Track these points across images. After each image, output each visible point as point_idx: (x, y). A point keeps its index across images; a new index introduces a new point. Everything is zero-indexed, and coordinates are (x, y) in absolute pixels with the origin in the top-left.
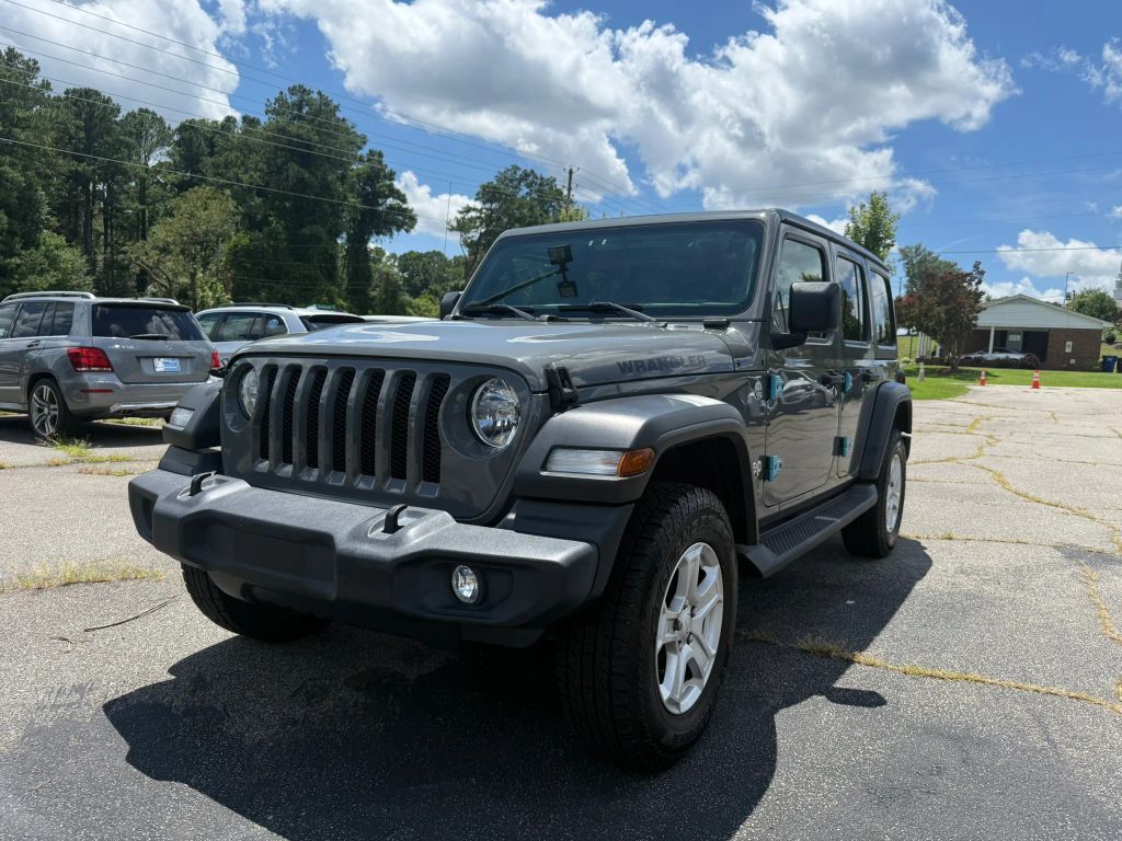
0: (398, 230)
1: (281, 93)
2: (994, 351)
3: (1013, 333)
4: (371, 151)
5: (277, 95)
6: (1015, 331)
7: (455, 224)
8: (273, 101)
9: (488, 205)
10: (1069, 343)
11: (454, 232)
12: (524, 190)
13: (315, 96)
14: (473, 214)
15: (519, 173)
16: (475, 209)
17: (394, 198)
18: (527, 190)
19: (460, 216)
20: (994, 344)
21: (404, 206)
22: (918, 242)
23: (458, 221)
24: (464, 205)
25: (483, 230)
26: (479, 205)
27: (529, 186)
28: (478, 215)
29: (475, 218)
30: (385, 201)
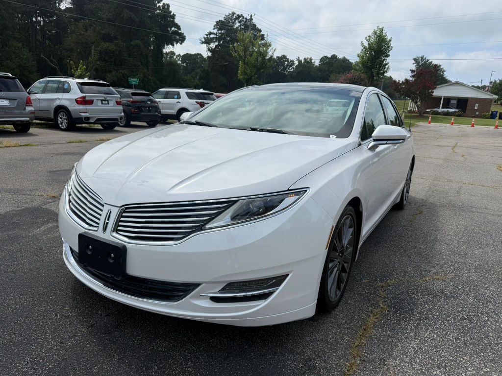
0: (177, 43)
2: (443, 108)
3: (453, 99)
4: (164, 4)
7: (203, 40)
9: (220, 31)
10: (477, 105)
11: (204, 44)
12: (237, 25)
14: (212, 36)
15: (235, 16)
16: (213, 34)
17: (175, 28)
18: (239, 24)
19: (206, 36)
20: (443, 105)
21: (179, 31)
23: (205, 39)
24: (208, 31)
25: (217, 44)
26: (215, 31)
27: (240, 22)
28: (215, 36)
29: (213, 38)
30: (171, 29)
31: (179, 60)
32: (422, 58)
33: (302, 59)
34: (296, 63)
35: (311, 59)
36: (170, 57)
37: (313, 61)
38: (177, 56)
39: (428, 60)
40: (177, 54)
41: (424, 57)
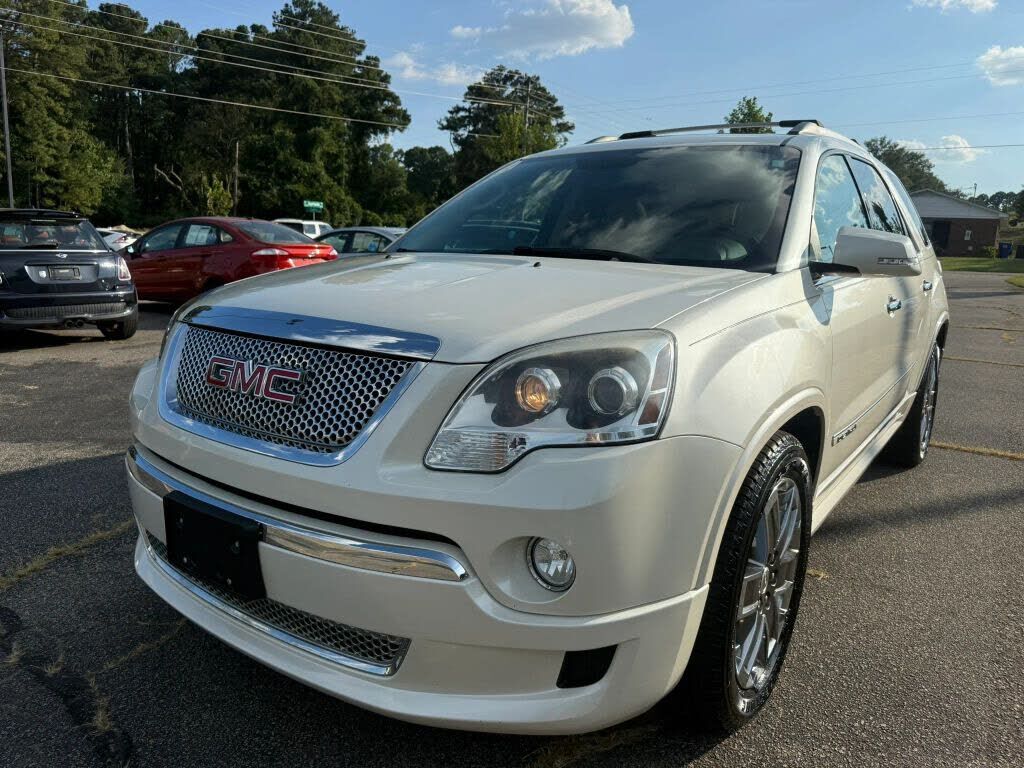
0: (393, 131)
1: (287, 5)
4: (368, 58)
5: (283, 8)
7: (445, 123)
8: (279, 13)
9: (476, 105)
10: (969, 232)
11: (445, 131)
12: (510, 89)
13: (316, 7)
14: (462, 114)
15: (505, 73)
16: (463, 109)
17: (389, 101)
18: (513, 89)
19: (449, 115)
21: (399, 107)
22: (883, 136)
23: (448, 121)
24: (455, 105)
25: (471, 128)
26: (467, 105)
27: (514, 85)
28: (467, 114)
29: (464, 118)
30: (382, 104)
31: (399, 161)
32: (882, 141)
36: (384, 156)
38: (396, 154)
39: (895, 146)
40: (395, 150)
41: (887, 140)
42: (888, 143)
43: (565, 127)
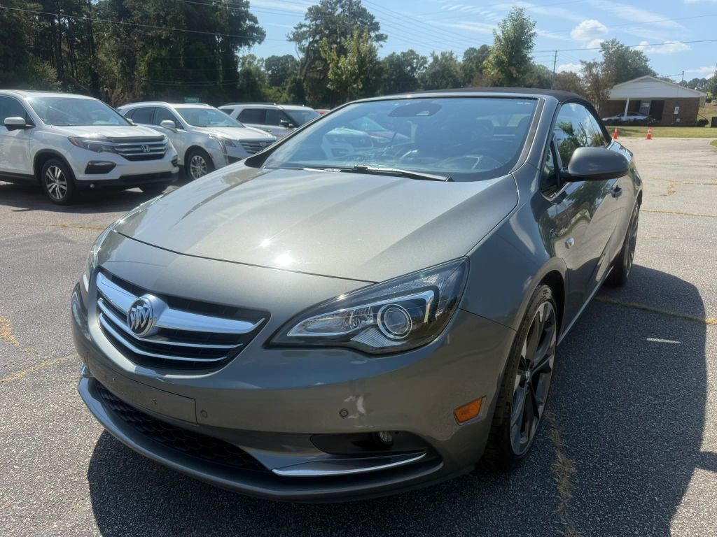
0: (254, 43)
2: (628, 114)
3: (645, 102)
6: (646, 100)
7: (292, 36)
9: (314, 23)
10: (677, 108)
11: (292, 42)
12: (339, 11)
14: (304, 29)
16: (305, 26)
17: (250, 20)
18: (342, 10)
19: (294, 30)
20: (628, 111)
21: (257, 26)
23: (293, 34)
24: (298, 23)
25: (311, 40)
26: (308, 22)
27: (342, 7)
28: (308, 29)
29: (305, 32)
30: (244, 23)
31: (261, 66)
32: (613, 42)
33: (438, 54)
34: (430, 60)
35: (451, 54)
36: (250, 63)
37: (454, 56)
38: (259, 61)
39: (622, 46)
40: (258, 58)
41: (617, 41)
42: (618, 43)
43: (380, 38)
